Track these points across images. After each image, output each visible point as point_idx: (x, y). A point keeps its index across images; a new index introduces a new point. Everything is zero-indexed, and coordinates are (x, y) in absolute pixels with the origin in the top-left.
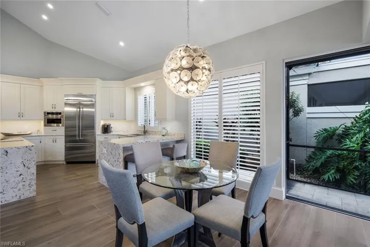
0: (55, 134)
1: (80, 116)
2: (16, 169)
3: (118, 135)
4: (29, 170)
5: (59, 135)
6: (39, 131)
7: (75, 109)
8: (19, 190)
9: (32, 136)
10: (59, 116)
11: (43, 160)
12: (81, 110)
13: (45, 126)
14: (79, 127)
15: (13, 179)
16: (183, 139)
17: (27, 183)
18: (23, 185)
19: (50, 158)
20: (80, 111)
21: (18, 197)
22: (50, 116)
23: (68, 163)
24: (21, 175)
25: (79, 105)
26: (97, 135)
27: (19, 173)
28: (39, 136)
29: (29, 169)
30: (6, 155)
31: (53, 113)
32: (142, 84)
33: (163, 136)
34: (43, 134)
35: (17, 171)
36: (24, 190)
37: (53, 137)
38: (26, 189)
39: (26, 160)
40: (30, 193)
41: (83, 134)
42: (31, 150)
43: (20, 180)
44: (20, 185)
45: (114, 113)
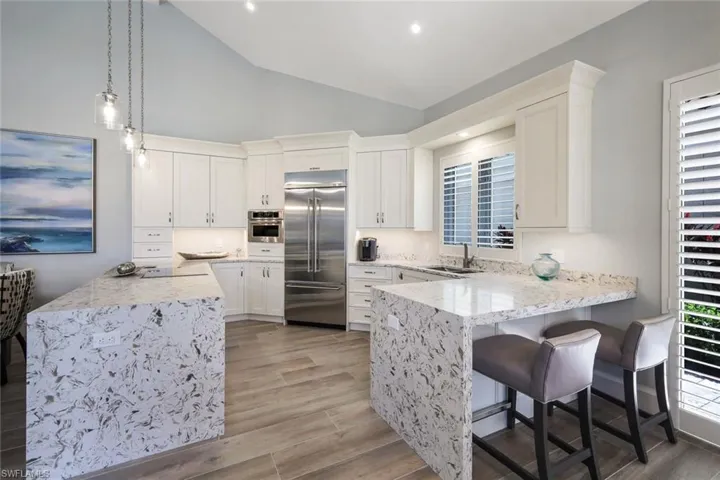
0: (268, 259)
1: (313, 221)
2: (180, 362)
3: (396, 267)
4: (209, 365)
5: (274, 262)
6: (239, 251)
7: (306, 208)
8: (187, 417)
9: (228, 262)
10: (274, 220)
12: (318, 208)
13: (249, 241)
14: (312, 243)
15: (171, 389)
16: (633, 295)
17: (205, 398)
18: (196, 405)
20: (314, 211)
21: (184, 437)
22: (259, 221)
23: (290, 323)
24: (190, 377)
25: (313, 200)
26: (350, 265)
27: (186, 372)
28: (238, 261)
29: (209, 360)
30: (158, 323)
31: (263, 215)
33: (545, 278)
34: (246, 258)
35: (182, 366)
36: (197, 418)
37: (264, 265)
38: (201, 417)
39: (203, 337)
40: (211, 426)
41: (321, 258)
42: (213, 309)
43: (188, 392)
44: (188, 407)
45: (385, 215)
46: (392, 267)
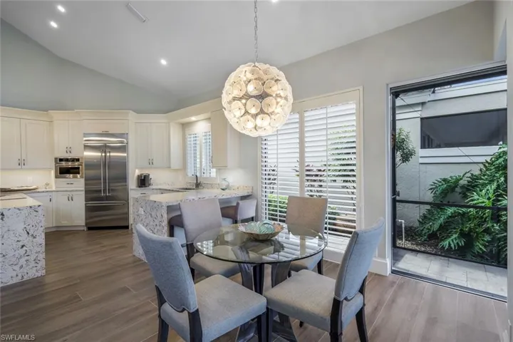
0: (72, 189)
1: (106, 163)
2: (17, 239)
3: (160, 189)
4: (34, 240)
5: (76, 191)
6: (47, 184)
7: (99, 154)
8: (22, 267)
9: (39, 192)
10: (77, 163)
11: (54, 225)
12: (108, 154)
13: (56, 177)
14: (105, 179)
15: (12, 253)
16: (250, 193)
17: (32, 258)
18: (27, 261)
19: (65, 223)
20: (105, 156)
21: (20, 277)
22: (64, 164)
23: (90, 229)
24: (23, 246)
25: (104, 148)
26: (131, 189)
27: (21, 244)
28: (47, 192)
29: (35, 238)
30: (2, 219)
31: (67, 160)
32: (193, 119)
33: (223, 189)
34: (54, 189)
35: (18, 241)
36: (27, 268)
37: (69, 193)
38: (31, 267)
39: (31, 226)
40: (37, 271)
41: (110, 188)
42: (37, 211)
43: (22, 254)
44: (23, 261)
45: (154, 159)
46: (157, 189)
